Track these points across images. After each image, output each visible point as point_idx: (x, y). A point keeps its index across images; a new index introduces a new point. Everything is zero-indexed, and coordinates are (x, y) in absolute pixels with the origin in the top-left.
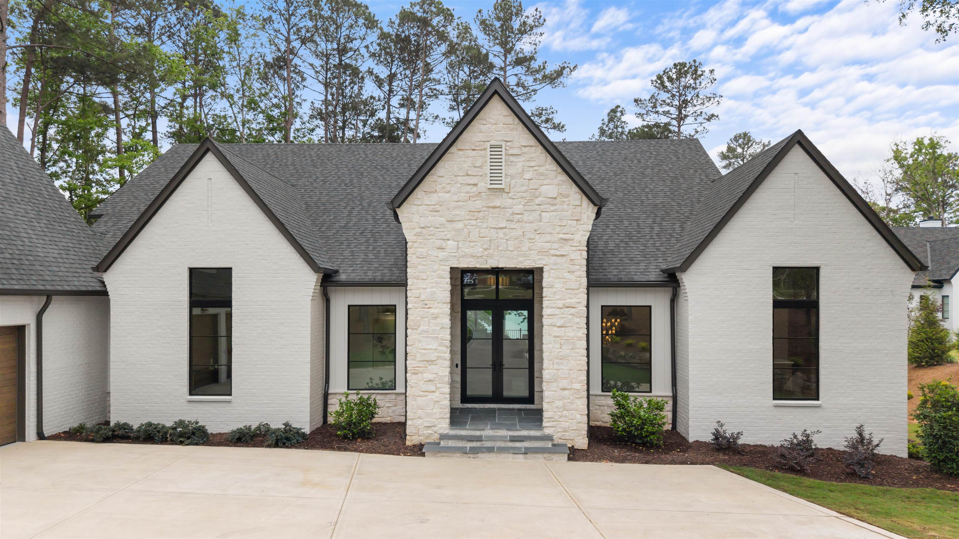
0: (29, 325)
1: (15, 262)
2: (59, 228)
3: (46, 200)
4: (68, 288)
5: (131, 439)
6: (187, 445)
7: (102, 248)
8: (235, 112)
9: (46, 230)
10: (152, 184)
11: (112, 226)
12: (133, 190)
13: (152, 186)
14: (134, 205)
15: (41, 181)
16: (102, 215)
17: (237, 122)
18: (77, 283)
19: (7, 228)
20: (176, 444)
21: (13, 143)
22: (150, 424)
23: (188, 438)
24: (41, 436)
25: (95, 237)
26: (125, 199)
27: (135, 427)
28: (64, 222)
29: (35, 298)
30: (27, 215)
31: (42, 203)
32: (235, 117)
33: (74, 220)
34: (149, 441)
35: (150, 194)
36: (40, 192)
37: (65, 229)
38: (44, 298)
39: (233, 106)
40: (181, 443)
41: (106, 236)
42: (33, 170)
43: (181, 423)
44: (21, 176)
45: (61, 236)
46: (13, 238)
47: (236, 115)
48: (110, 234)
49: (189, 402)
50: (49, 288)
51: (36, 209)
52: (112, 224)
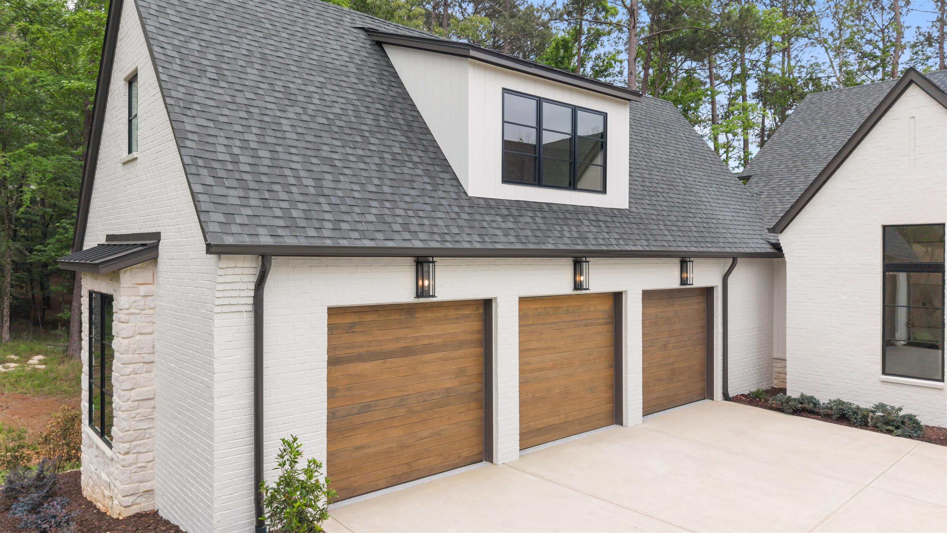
0: (717, 286)
1: (705, 225)
2: (726, 191)
3: (711, 165)
4: (748, 250)
5: (821, 415)
6: (897, 436)
7: (761, 209)
8: (831, 56)
9: (718, 193)
10: (794, 139)
11: (765, 186)
12: (776, 148)
13: (795, 142)
14: (781, 163)
15: (703, 148)
16: (751, 176)
17: (833, 67)
18: (753, 245)
19: (692, 194)
20: (881, 431)
21: (678, 116)
22: (840, 403)
23: (897, 428)
24: (726, 397)
25: (754, 198)
26: (769, 157)
27: (821, 403)
28: (728, 185)
29: (722, 260)
30: (702, 181)
31: (709, 168)
32: (831, 62)
33: (734, 182)
34: (844, 422)
35: (795, 150)
36: (705, 158)
37: (730, 192)
38: (731, 260)
39: (829, 51)
40: (889, 432)
41: (761, 196)
42: (695, 138)
43: (881, 407)
44: (689, 145)
45: (729, 198)
46: (699, 203)
47: (833, 59)
48: (764, 194)
49: (883, 381)
50: (735, 250)
51: (707, 174)
52: (763, 184)
